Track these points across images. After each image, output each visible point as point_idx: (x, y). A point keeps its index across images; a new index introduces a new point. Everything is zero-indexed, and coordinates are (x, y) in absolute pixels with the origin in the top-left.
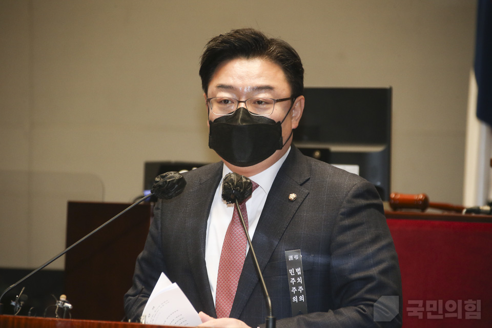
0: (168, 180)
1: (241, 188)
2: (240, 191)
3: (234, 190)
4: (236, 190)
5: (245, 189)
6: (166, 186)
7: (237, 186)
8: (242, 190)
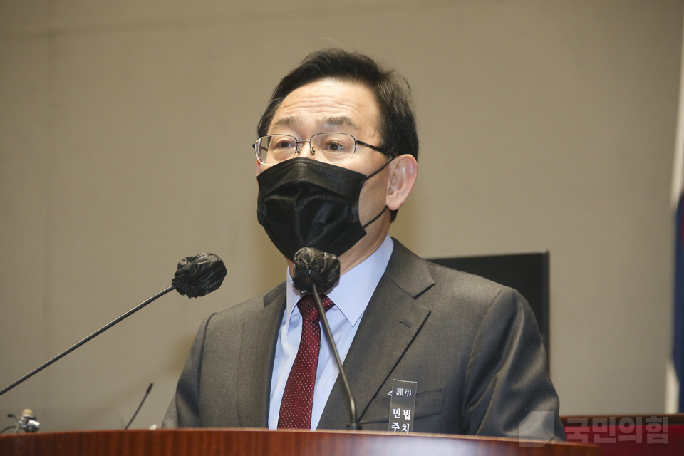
0: (199, 264)
1: (321, 267)
2: (320, 271)
3: (310, 268)
4: (313, 270)
5: (328, 270)
6: (196, 272)
7: (314, 263)
8: (322, 270)
